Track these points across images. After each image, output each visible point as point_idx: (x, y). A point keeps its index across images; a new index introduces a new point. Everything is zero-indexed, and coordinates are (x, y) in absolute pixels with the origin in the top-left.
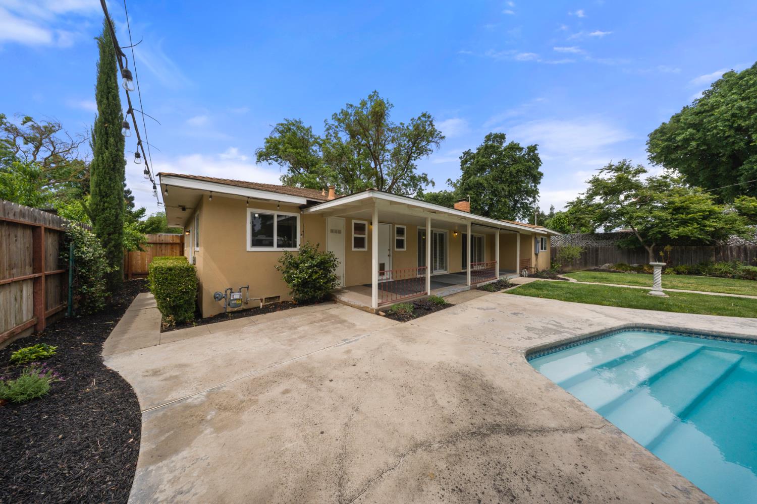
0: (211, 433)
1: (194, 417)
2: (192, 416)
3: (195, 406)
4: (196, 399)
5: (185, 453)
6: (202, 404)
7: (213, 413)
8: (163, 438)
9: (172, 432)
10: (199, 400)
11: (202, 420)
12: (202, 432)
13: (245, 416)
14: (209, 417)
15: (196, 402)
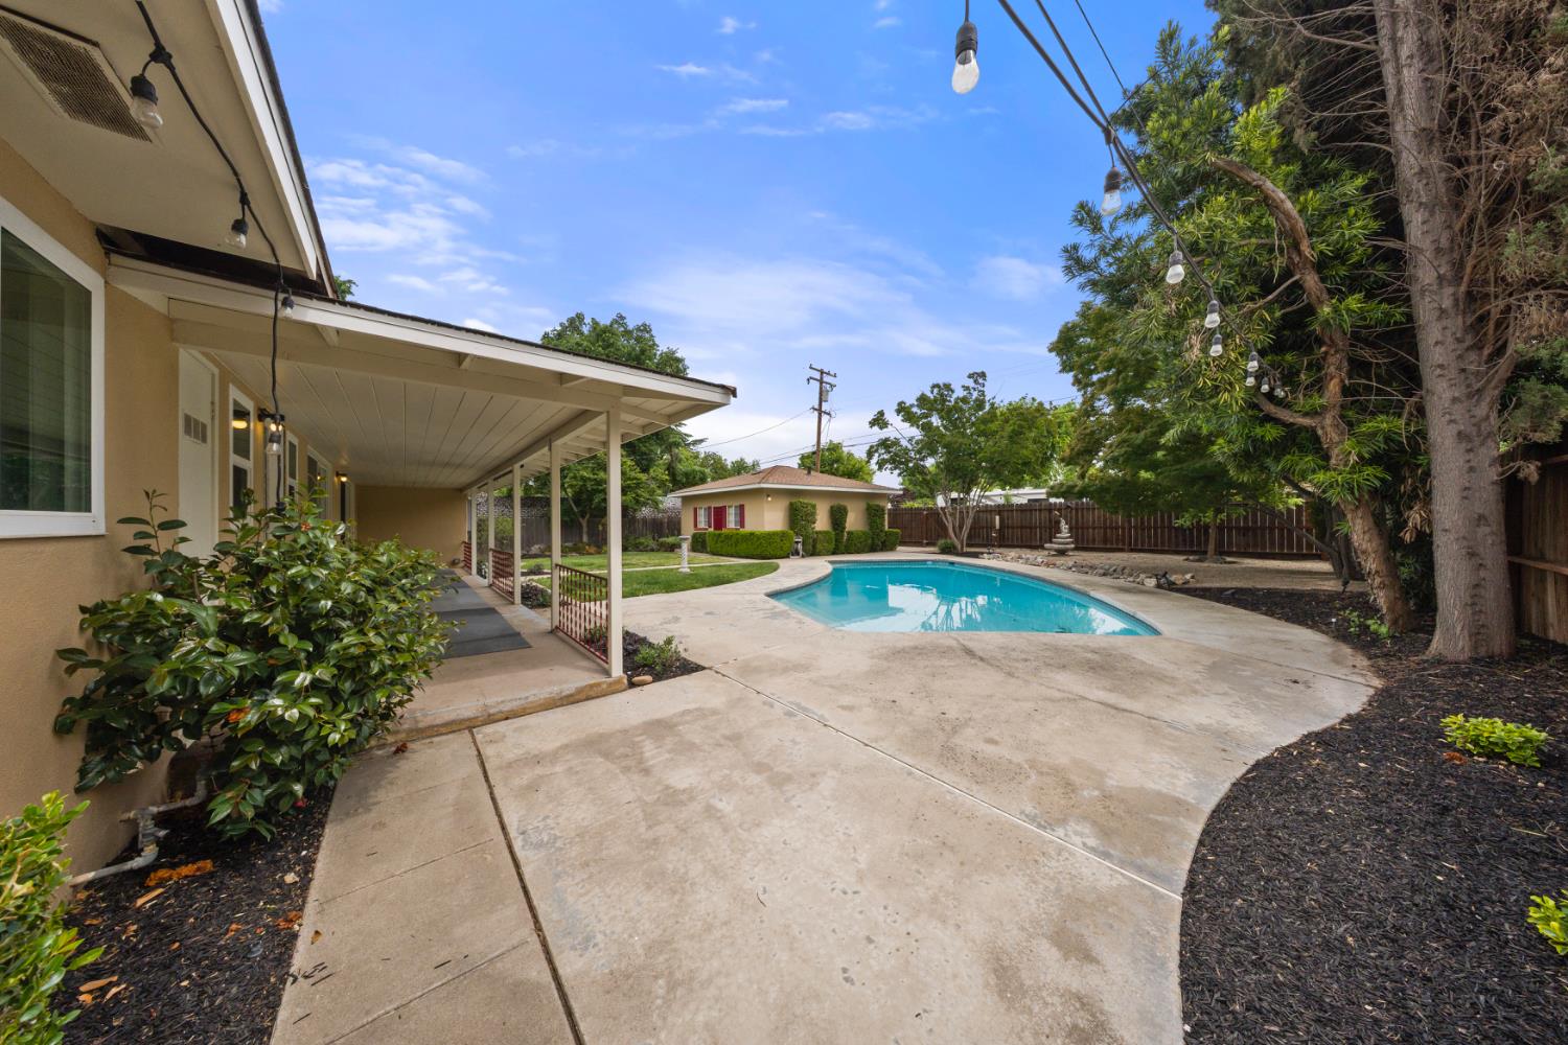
0: (1111, 778)
1: (1112, 809)
2: (1112, 814)
3: (1095, 823)
4: (1081, 835)
5: (1151, 785)
6: (1085, 818)
7: (1085, 793)
8: (1167, 819)
9: (1151, 816)
10: (1079, 828)
11: (1106, 797)
12: (1117, 787)
13: (1063, 760)
14: (1096, 793)
15: (1087, 829)
